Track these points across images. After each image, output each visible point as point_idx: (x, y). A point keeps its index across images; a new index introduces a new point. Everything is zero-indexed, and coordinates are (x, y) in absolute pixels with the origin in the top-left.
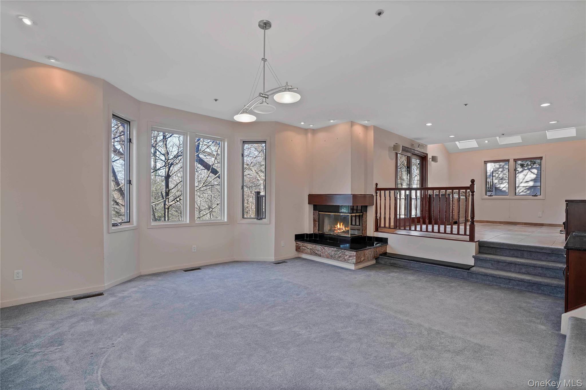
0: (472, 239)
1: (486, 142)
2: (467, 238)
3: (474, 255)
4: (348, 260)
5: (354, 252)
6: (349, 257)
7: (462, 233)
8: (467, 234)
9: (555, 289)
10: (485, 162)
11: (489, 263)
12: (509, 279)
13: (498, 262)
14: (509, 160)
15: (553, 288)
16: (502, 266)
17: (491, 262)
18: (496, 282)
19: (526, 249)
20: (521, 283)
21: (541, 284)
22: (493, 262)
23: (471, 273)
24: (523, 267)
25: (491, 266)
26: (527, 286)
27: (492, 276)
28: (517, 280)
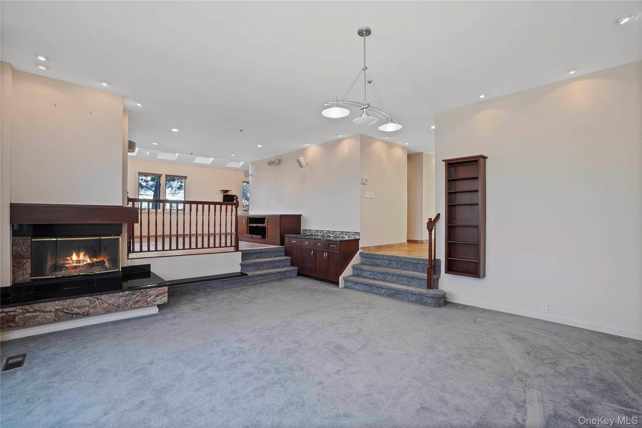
0: (237, 250)
1: (148, 153)
2: (232, 249)
3: (241, 262)
4: (153, 301)
5: (164, 287)
6: (156, 297)
7: (229, 244)
8: (233, 245)
9: (292, 272)
10: (139, 173)
11: (250, 266)
12: (271, 274)
13: (256, 264)
14: (161, 175)
15: (291, 272)
16: (259, 266)
17: (252, 265)
18: (264, 279)
19: (264, 251)
20: (277, 274)
21: (286, 271)
22: (253, 265)
23: (248, 277)
24: (269, 264)
25: (252, 268)
26: (280, 275)
27: (262, 275)
28: (275, 273)
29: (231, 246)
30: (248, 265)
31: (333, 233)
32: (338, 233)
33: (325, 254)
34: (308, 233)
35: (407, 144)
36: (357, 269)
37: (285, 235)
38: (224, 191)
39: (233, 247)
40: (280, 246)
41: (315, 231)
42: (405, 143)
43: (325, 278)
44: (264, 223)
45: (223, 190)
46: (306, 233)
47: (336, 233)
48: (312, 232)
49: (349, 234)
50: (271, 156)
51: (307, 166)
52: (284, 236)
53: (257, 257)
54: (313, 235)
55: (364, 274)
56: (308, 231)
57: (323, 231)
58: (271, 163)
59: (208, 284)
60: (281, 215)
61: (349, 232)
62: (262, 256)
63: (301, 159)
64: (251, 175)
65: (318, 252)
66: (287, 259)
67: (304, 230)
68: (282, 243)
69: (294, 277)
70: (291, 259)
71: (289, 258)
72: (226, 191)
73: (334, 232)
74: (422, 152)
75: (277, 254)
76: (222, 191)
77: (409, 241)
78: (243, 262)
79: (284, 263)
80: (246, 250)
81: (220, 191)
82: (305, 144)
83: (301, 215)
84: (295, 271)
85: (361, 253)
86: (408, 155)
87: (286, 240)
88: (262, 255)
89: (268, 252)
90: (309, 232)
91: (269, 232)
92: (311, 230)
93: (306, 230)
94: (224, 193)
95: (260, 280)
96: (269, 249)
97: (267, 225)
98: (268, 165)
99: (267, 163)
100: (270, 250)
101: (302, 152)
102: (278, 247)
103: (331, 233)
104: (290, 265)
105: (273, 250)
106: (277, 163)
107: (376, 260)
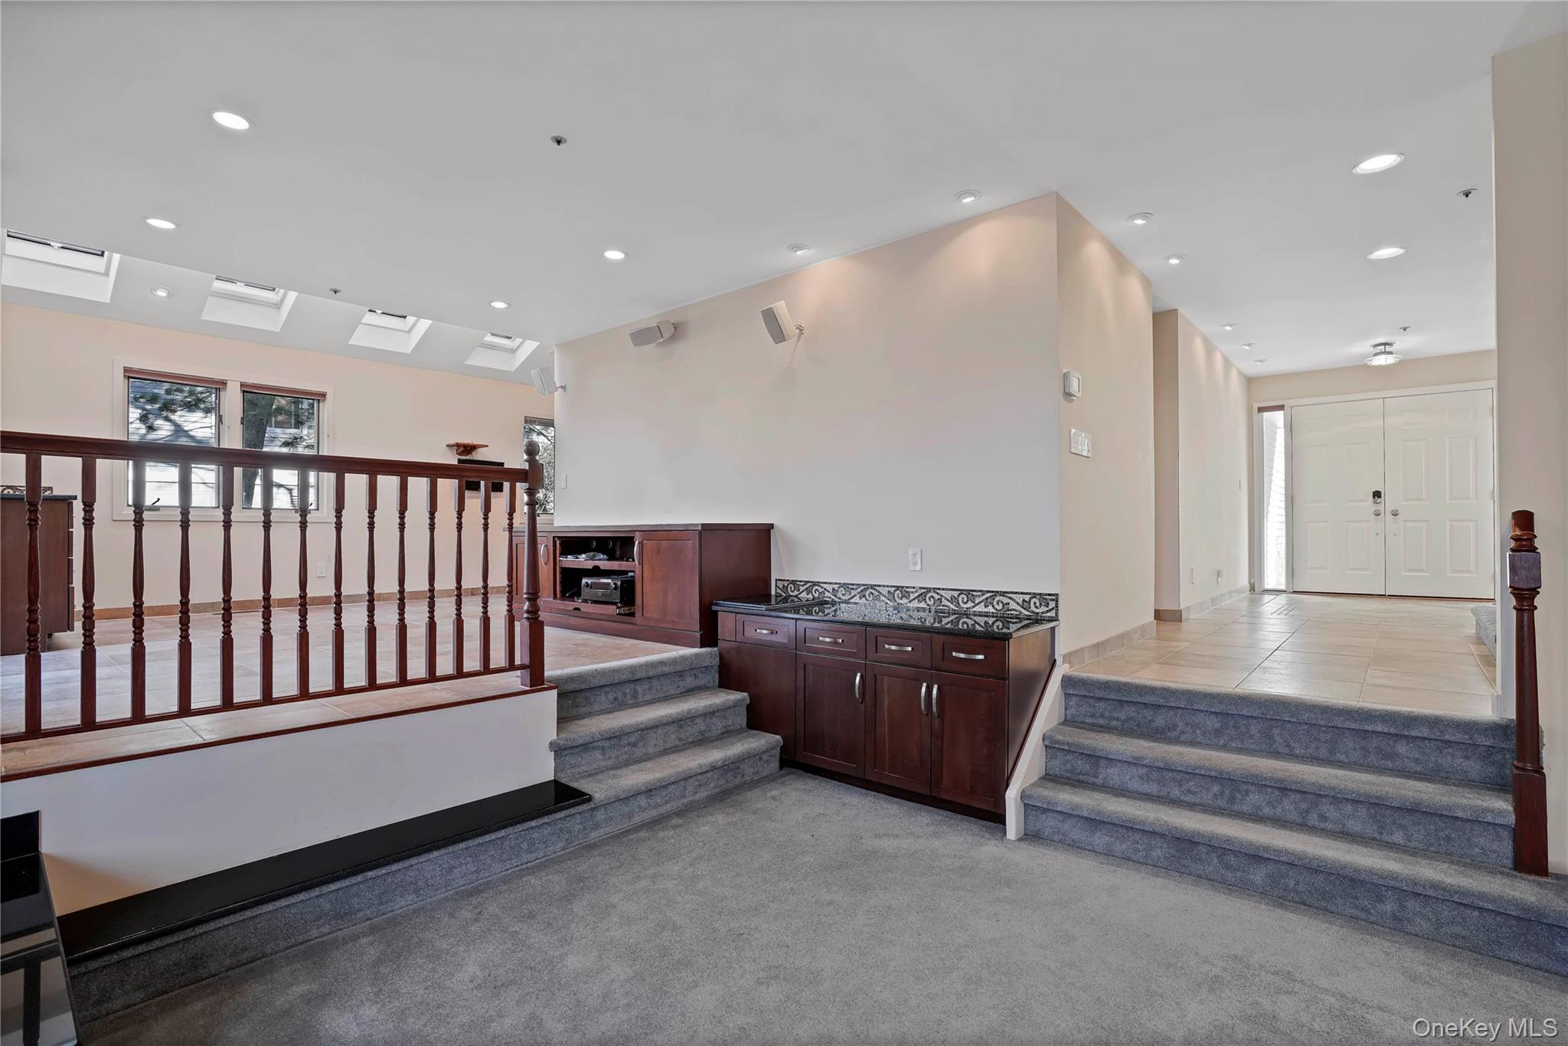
0: (537, 680)
1: (161, 294)
2: (514, 680)
3: (555, 737)
7: (498, 658)
8: (518, 662)
9: (760, 759)
10: (126, 370)
11: (594, 748)
12: (686, 779)
13: (616, 737)
14: (224, 383)
15: (757, 757)
16: (629, 744)
17: (600, 743)
18: (657, 806)
19: (644, 675)
20: (709, 775)
21: (741, 759)
22: (607, 744)
23: (594, 809)
24: (672, 728)
25: (601, 757)
26: (718, 779)
27: (650, 790)
28: (701, 774)
29: (511, 667)
30: (586, 747)
31: (925, 594)
32: (948, 595)
33: (928, 692)
34: (804, 595)
35: (1174, 261)
36: (1068, 752)
37: (716, 604)
38: (462, 449)
39: (518, 673)
40: (704, 650)
41: (836, 587)
42: (1168, 258)
43: (923, 792)
44: (627, 556)
45: (458, 445)
46: (796, 593)
47: (937, 597)
48: (821, 590)
49: (1005, 600)
50: (645, 315)
51: (799, 337)
52: (714, 608)
53: (616, 699)
54: (826, 603)
55: (1112, 775)
56: (802, 589)
57: (873, 587)
58: (641, 337)
59: (399, 876)
60: (702, 525)
61: (1003, 594)
62: (635, 696)
63: (781, 307)
64: (562, 387)
65: (886, 678)
66: (736, 704)
67: (786, 584)
68: (709, 635)
69: (771, 779)
70: (748, 702)
71: (743, 700)
72: (468, 449)
73: (929, 590)
74: (1177, 310)
75: (689, 682)
76: (453, 446)
77: (1158, 615)
78: (563, 735)
79: (725, 717)
80: (571, 679)
81: (448, 446)
82: (800, 248)
83: (772, 526)
84: (773, 752)
85: (1068, 682)
86: (1153, 314)
87: (726, 623)
88: (636, 692)
89: (657, 677)
90: (809, 591)
91: (648, 594)
92: (815, 584)
93: (793, 582)
94: (459, 454)
95: (642, 809)
96: (662, 663)
97: (641, 563)
98: (632, 345)
99: (629, 337)
100: (666, 669)
101: (780, 282)
102: (697, 655)
103: (912, 596)
104: (744, 724)
105: (679, 668)
106: (667, 335)
107: (1148, 713)
